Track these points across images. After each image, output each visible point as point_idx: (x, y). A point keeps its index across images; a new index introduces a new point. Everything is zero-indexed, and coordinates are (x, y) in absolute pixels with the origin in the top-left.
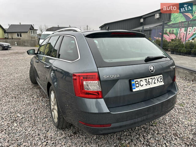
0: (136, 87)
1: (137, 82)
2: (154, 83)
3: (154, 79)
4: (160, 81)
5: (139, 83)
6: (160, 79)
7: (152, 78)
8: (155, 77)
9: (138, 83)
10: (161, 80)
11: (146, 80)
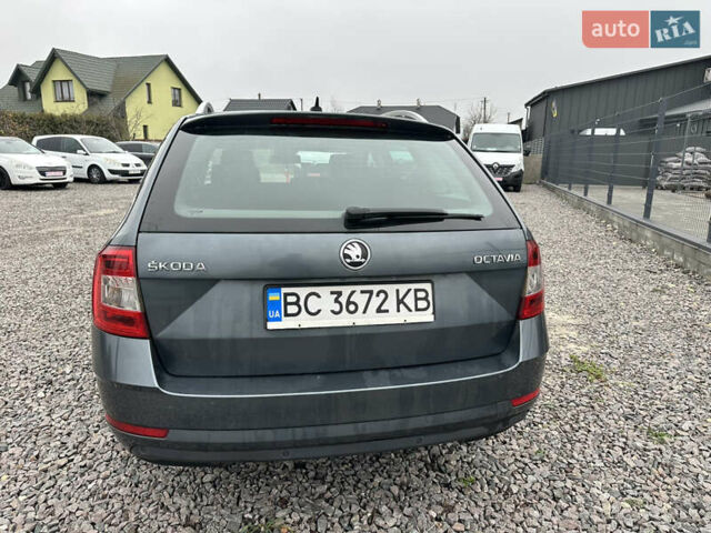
0: (287, 315)
1: (291, 299)
2: (379, 310)
3: (382, 296)
4: (413, 308)
5: (302, 303)
6: (417, 299)
7: (371, 292)
8: (391, 289)
9: (297, 303)
10: (422, 304)
11: (340, 294)
